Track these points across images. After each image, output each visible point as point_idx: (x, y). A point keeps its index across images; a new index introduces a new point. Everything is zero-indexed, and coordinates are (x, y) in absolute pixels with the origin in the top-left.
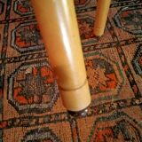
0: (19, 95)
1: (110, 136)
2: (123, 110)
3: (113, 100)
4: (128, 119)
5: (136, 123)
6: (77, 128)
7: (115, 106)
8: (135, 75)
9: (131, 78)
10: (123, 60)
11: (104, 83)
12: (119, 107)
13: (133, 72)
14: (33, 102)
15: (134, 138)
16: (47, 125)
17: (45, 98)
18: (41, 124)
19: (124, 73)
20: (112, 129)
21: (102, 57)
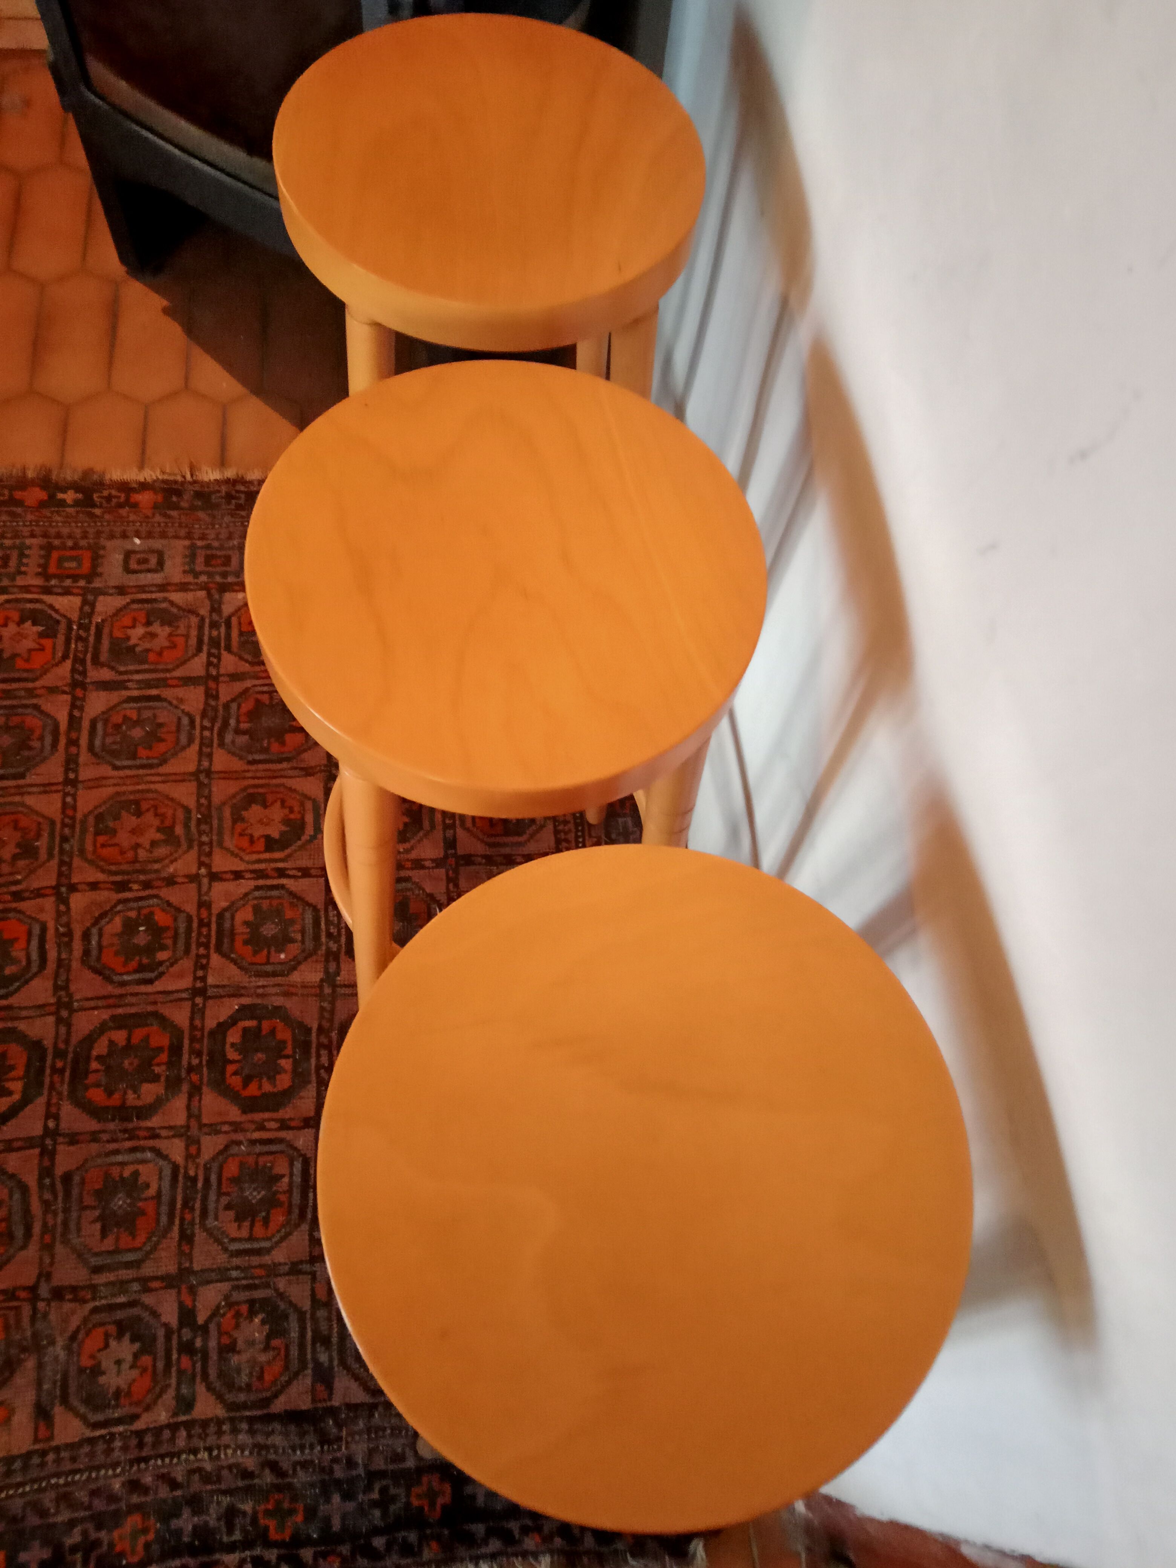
0: (257, 701)
1: (162, 822)
2: (196, 848)
3: (215, 838)
4: (180, 851)
5: (172, 862)
6: (183, 781)
7: (205, 839)
8: (252, 884)
9: (248, 875)
10: (291, 873)
11: (249, 831)
12: (201, 844)
13: (261, 882)
14: (238, 722)
15: (151, 852)
16: (197, 741)
17: (243, 739)
18: (201, 734)
19: (262, 866)
20: (172, 828)
21: (305, 838)
